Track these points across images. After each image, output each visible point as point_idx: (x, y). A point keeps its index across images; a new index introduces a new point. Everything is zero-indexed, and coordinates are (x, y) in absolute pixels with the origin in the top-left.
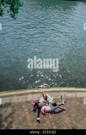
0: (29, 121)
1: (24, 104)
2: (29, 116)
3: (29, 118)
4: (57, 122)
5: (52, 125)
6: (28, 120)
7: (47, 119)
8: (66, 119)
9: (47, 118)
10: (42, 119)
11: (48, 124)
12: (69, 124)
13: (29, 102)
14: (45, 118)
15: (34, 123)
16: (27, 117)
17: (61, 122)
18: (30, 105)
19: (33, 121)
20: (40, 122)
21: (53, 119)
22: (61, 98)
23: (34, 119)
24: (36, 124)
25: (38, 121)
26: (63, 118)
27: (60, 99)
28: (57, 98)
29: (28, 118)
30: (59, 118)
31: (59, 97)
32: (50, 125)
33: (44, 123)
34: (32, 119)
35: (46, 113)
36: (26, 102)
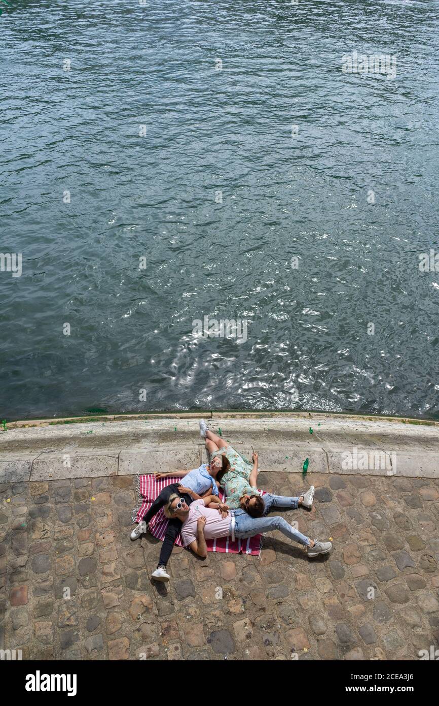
0: (109, 579)
1: (101, 490)
2: (115, 555)
3: (113, 565)
4: (262, 600)
5: (229, 613)
6: (104, 573)
7: (208, 578)
8: (314, 586)
9: (210, 571)
10: (179, 576)
11: (208, 606)
12: (325, 615)
13: (127, 482)
14: (200, 573)
15: (134, 592)
16: (105, 556)
17: (280, 603)
18: (130, 495)
19: (130, 583)
20: (169, 590)
21: (241, 580)
22: (305, 472)
23: (139, 573)
24: (146, 599)
25: (159, 584)
26: (296, 580)
27: (299, 477)
28: (280, 468)
29: (110, 561)
30: (271, 578)
31: (295, 466)
32: (217, 613)
33: (187, 600)
34: (129, 571)
35: (210, 543)
36: (114, 477)
